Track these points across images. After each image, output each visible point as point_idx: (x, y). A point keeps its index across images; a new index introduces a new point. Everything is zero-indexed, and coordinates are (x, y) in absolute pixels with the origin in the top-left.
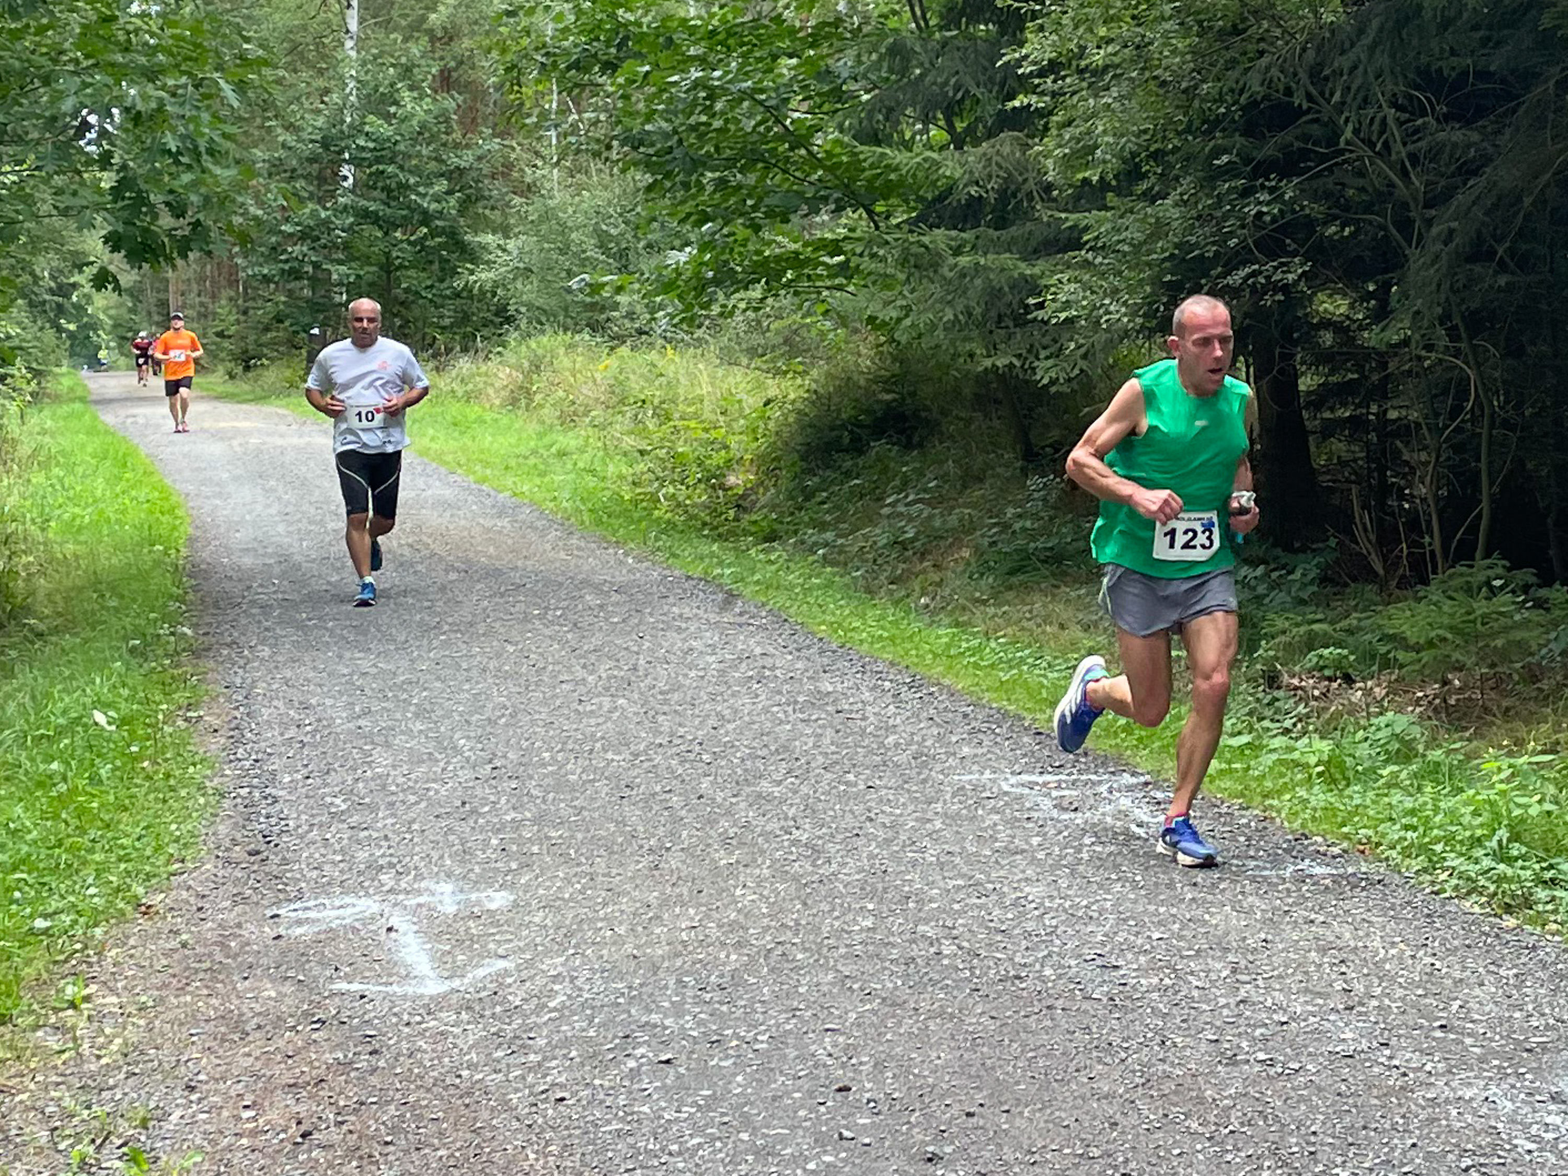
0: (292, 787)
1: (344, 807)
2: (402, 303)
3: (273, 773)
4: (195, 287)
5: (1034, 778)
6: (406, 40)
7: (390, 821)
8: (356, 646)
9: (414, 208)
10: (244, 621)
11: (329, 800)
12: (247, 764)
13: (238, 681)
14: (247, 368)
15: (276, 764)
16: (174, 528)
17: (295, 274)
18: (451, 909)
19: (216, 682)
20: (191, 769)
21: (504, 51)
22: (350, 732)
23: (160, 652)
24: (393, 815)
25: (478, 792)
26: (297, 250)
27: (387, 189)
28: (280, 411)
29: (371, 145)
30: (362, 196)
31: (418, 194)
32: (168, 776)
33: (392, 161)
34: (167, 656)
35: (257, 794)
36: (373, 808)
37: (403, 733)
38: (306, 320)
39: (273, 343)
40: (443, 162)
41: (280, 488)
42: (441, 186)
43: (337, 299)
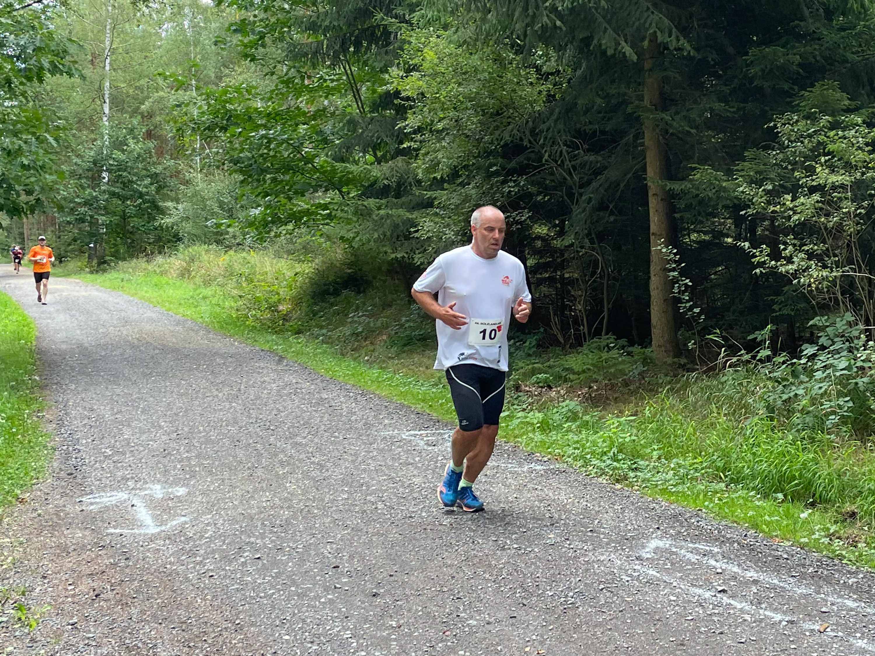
0: (87, 445)
1: (110, 453)
2: (131, 233)
3: (78, 439)
4: (36, 226)
5: (417, 432)
6: (130, 117)
7: (131, 459)
8: (114, 382)
9: (136, 191)
10: (62, 373)
11: (103, 450)
12: (66, 436)
13: (61, 399)
14: (61, 262)
15: (79, 435)
16: (29, 333)
17: (82, 220)
18: (161, 496)
19: (51, 400)
20: (40, 439)
21: (175, 122)
22: (112, 420)
23: (24, 387)
24: (133, 456)
25: (171, 445)
26: (82, 210)
27: (124, 183)
28: (78, 281)
29: (116, 163)
30: (112, 186)
31: (137, 185)
32: (30, 442)
33: (125, 170)
34: (28, 389)
35: (71, 449)
36: (124, 453)
37: (136, 420)
38: (88, 240)
39: (73, 250)
40: (148, 170)
41: (78, 315)
42: (148, 181)
43: (101, 231)
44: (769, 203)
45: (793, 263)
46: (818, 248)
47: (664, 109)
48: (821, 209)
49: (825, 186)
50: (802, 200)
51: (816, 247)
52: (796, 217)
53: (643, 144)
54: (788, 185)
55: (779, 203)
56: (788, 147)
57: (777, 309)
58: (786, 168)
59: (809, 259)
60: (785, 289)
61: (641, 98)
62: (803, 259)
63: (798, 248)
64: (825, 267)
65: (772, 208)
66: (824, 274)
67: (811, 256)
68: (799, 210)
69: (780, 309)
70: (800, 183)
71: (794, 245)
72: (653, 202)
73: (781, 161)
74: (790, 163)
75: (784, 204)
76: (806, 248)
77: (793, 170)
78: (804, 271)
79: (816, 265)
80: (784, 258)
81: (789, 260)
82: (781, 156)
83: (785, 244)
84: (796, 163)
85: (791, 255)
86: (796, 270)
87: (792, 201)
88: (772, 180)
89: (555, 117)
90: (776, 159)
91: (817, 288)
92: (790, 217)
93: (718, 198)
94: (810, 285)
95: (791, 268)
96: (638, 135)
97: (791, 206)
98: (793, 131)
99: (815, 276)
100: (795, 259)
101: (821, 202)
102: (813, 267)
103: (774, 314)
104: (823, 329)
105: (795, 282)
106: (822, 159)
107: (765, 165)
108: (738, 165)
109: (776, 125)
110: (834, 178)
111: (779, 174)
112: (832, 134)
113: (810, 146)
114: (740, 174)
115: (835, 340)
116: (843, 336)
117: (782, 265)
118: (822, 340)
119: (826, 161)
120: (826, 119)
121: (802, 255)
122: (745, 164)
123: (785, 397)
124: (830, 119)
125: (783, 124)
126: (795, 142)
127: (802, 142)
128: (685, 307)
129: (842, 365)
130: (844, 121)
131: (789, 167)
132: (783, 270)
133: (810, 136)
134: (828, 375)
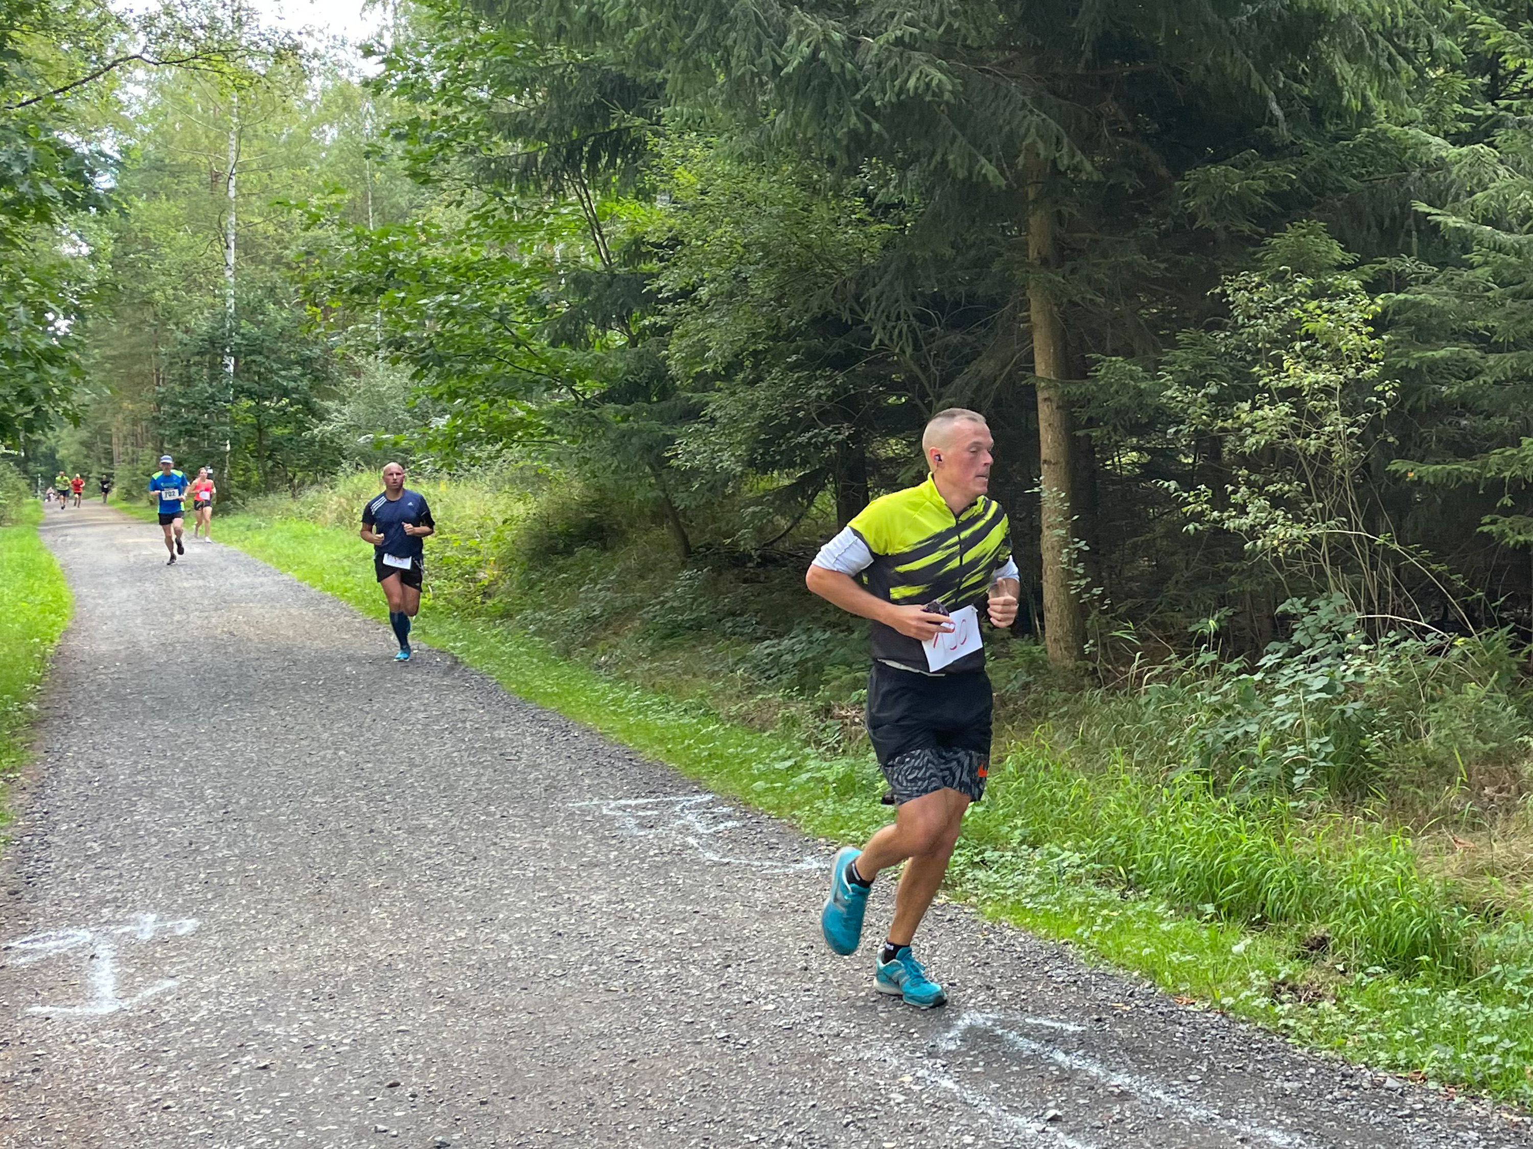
35: (36, 841)
44: (1214, 415)
45: (1247, 514)
46: (1289, 488)
48: (1293, 427)
49: (1299, 389)
50: (1266, 411)
51: (1286, 488)
52: (1253, 440)
53: (1027, 319)
54: (1247, 385)
56: (1243, 326)
57: (1235, 582)
58: (1243, 359)
59: (1275, 505)
62: (1261, 509)
63: (1257, 489)
64: (1298, 520)
65: (1220, 424)
66: (1297, 533)
67: (1276, 501)
68: (1259, 426)
69: (1240, 582)
70: (1260, 384)
71: (1250, 485)
72: (1044, 412)
73: (1233, 349)
74: (1247, 351)
75: (1239, 417)
76: (1271, 488)
77: (1255, 362)
78: (1265, 527)
79: (1284, 517)
80: (1235, 506)
81: (1241, 509)
82: (1234, 341)
83: (1236, 482)
84: (1259, 351)
85: (1244, 502)
86: (1251, 526)
87: (1250, 412)
88: (1220, 379)
89: (888, 277)
90: (1226, 345)
91: (1286, 554)
92: (1243, 439)
93: (1140, 407)
94: (1274, 549)
95: (1246, 522)
96: (1021, 305)
97: (1248, 420)
98: (1252, 300)
99: (1281, 536)
100: (1251, 508)
101: (1292, 414)
102: (1280, 520)
103: (1230, 591)
104: (1296, 617)
105: (1250, 544)
106: (1298, 346)
107: (1209, 353)
108: (1167, 354)
109: (1224, 291)
110: (1311, 377)
111: (1232, 369)
112: (1312, 305)
113: (1278, 324)
114: (1169, 368)
115: (1317, 637)
116: (1329, 630)
117: (1229, 518)
118: (1297, 637)
119: (1303, 349)
120: (1303, 283)
121: (1263, 502)
122: (1178, 353)
123: (1228, 737)
124: (1309, 282)
125: (1236, 290)
126: (1255, 317)
127: (1266, 319)
128: (1078, 586)
129: (1319, 683)
130: (1332, 284)
131: (1249, 358)
132: (1230, 525)
133: (1278, 309)
134: (1297, 701)
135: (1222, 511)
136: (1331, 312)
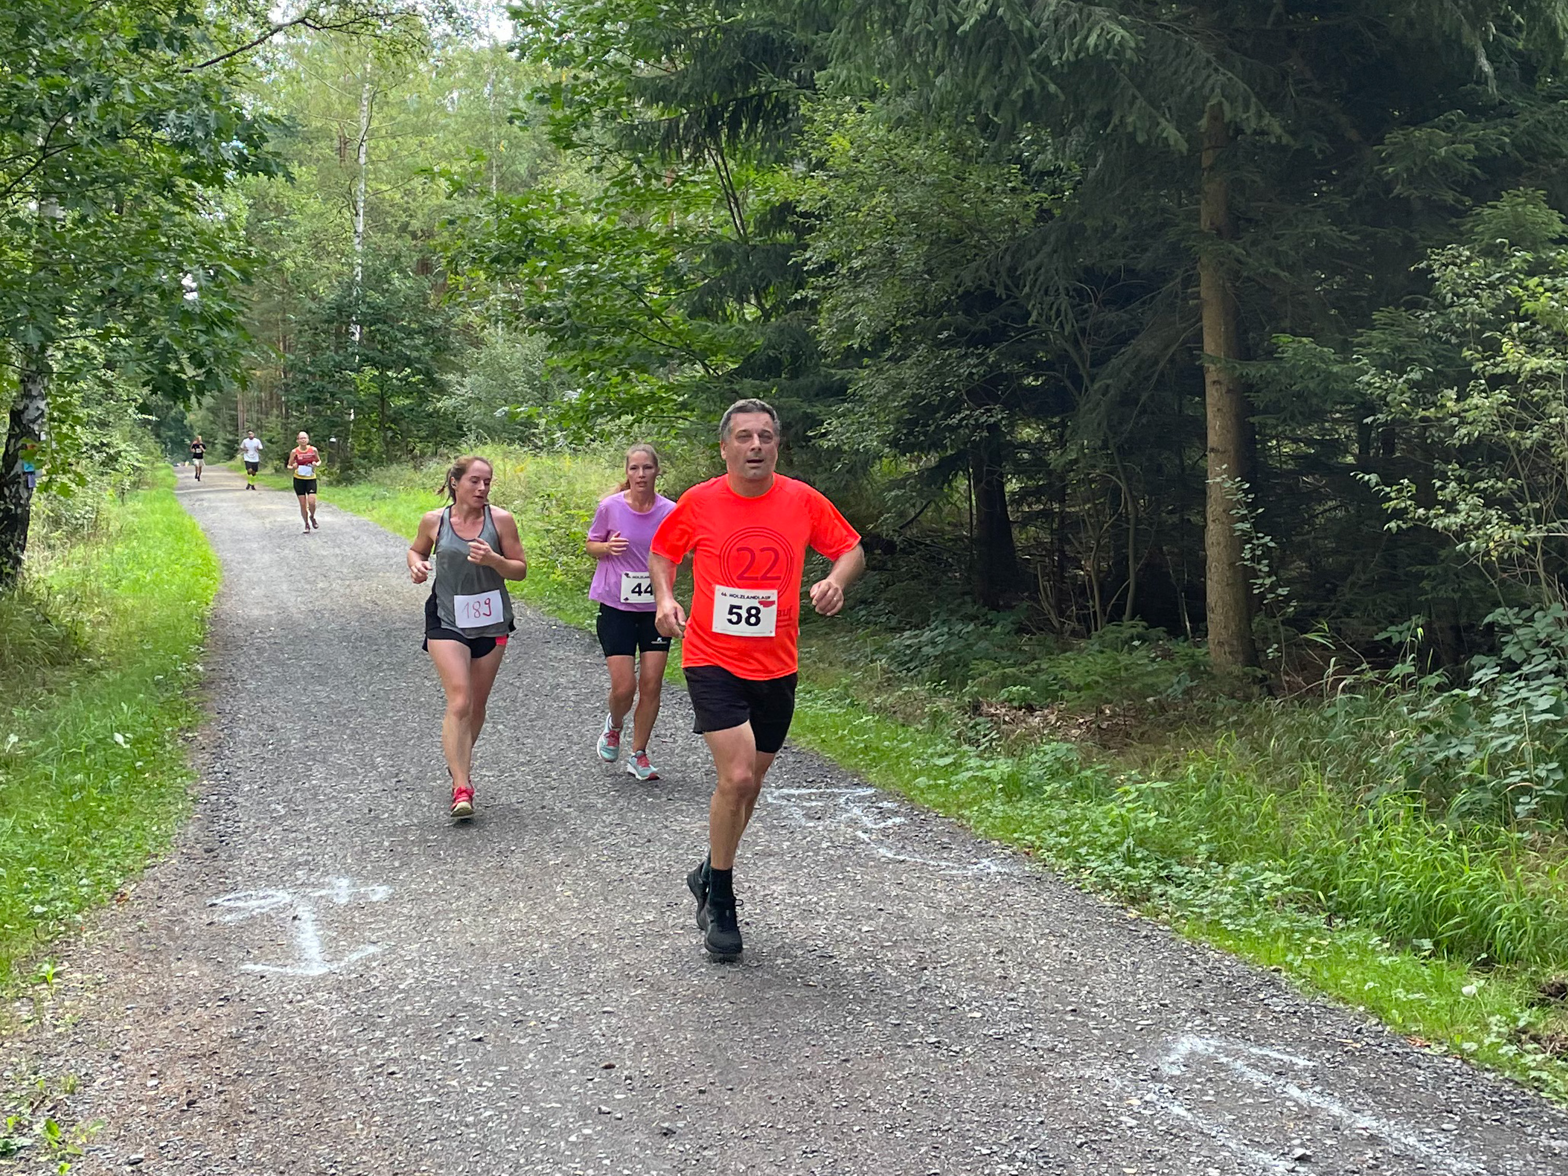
1: (283, 812)
5: (793, 791)
11: (273, 806)
18: (344, 901)
25: (383, 801)
36: (303, 814)
44: (1415, 403)
45: (1457, 512)
46: (1503, 486)
47: (1235, 236)
48: (1509, 416)
49: (1518, 376)
50: (1476, 400)
51: (1500, 485)
52: (1464, 431)
53: (1197, 296)
54: (1450, 371)
55: (1434, 404)
56: (1452, 304)
57: (1428, 588)
58: (1448, 342)
59: (1488, 505)
60: (1443, 553)
61: (1195, 216)
62: (1475, 508)
63: (1467, 485)
64: (1515, 521)
65: (1421, 413)
66: (1515, 535)
67: (1490, 501)
68: (1470, 416)
69: (1434, 588)
70: (1473, 369)
71: (1460, 480)
72: (1213, 395)
73: (1438, 330)
74: (1454, 332)
75: (1443, 406)
76: (1482, 485)
77: (1460, 345)
78: (1478, 528)
79: (1500, 517)
80: (1442, 503)
81: (1451, 507)
82: (1439, 321)
83: (1444, 477)
84: (1465, 333)
85: (1454, 498)
86: (1462, 526)
87: (1458, 400)
88: (1422, 364)
89: (1047, 249)
90: (1429, 326)
91: (1500, 558)
92: (1453, 429)
93: (1326, 390)
94: (1488, 553)
95: (1454, 521)
96: (1191, 280)
97: (1456, 409)
98: (1461, 276)
99: (1497, 538)
100: (1462, 506)
101: (1511, 404)
102: (1495, 521)
103: (1423, 598)
104: (1508, 630)
105: (1461, 546)
106: (1515, 327)
107: (1409, 335)
108: (1361, 335)
109: (1430, 266)
110: (1533, 363)
111: (1434, 352)
112: (1532, 282)
113: (1491, 304)
114: (1365, 351)
115: (1533, 652)
116: (1547, 645)
117: (1437, 516)
118: (1508, 651)
119: (1520, 331)
120: (1520, 257)
121: (1474, 500)
122: (1374, 333)
123: (1439, 757)
124: (1529, 256)
125: (1443, 265)
126: (1465, 295)
127: (1477, 297)
128: (1262, 585)
129: (1544, 703)
130: (1554, 259)
131: (1454, 340)
132: (1438, 524)
133: (1492, 286)
134: (1518, 721)
135: (1428, 509)
136: (1555, 290)
